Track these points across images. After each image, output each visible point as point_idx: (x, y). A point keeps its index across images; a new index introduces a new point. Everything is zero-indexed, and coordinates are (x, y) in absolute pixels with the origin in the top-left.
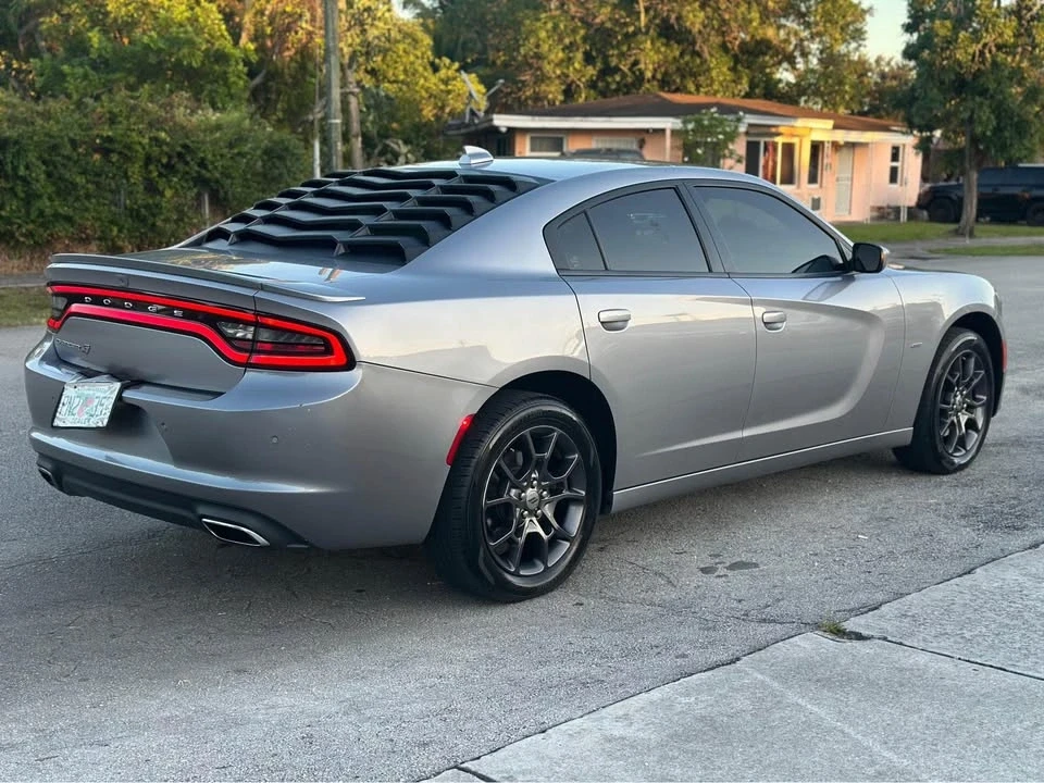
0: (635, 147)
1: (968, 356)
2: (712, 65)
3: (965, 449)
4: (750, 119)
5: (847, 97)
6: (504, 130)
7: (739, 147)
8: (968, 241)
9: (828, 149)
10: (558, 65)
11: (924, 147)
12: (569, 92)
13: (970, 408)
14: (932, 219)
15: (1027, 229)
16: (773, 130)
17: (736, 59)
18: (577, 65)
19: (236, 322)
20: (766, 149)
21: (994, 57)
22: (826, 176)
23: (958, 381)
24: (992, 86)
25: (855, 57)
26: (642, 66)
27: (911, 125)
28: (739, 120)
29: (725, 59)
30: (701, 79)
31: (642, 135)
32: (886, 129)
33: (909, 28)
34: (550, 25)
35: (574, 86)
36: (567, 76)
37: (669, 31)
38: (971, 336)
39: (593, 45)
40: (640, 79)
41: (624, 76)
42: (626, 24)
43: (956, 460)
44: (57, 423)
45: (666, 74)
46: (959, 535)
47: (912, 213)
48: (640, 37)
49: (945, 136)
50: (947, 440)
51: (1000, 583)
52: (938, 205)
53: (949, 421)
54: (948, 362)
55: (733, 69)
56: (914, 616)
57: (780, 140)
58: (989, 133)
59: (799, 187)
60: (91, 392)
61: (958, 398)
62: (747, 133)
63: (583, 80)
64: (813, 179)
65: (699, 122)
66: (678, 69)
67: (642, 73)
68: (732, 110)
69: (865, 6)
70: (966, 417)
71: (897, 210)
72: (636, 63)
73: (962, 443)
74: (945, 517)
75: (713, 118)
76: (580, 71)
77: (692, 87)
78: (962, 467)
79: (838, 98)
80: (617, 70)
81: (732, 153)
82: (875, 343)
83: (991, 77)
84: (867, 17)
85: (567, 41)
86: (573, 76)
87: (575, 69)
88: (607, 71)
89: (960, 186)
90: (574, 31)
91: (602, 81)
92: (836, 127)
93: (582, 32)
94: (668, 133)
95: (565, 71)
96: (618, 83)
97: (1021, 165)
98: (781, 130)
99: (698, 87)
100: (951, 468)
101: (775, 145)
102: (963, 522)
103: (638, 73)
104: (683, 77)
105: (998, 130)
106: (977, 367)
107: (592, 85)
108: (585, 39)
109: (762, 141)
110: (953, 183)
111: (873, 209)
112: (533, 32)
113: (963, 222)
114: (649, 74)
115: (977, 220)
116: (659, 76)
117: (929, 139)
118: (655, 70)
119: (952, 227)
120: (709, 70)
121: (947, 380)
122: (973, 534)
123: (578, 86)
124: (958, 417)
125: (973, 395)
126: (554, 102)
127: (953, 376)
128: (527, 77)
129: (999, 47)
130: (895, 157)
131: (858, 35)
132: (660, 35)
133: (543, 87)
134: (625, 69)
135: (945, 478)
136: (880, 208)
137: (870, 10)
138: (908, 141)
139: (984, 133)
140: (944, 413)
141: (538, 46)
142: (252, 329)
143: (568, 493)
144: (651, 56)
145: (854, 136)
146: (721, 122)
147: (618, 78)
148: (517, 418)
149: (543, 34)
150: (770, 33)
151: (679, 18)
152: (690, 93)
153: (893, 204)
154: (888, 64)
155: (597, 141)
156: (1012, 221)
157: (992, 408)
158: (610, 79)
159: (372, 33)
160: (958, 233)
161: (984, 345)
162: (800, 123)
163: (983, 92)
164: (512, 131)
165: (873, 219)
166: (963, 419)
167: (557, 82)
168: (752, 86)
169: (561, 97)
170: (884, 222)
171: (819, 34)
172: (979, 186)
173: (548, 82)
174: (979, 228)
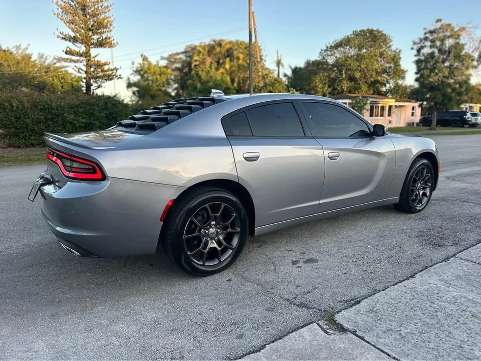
1: (423, 169)
3: (421, 204)
4: (371, 99)
7: (368, 107)
8: (433, 132)
9: (393, 107)
10: (321, 89)
11: (420, 106)
13: (424, 189)
14: (424, 126)
15: (452, 128)
16: (377, 102)
17: (370, 85)
18: (326, 88)
20: (376, 108)
21: (442, 80)
22: (393, 115)
23: (419, 179)
24: (441, 88)
25: (404, 85)
26: (343, 88)
27: (417, 100)
28: (367, 100)
29: (366, 85)
30: (360, 91)
32: (411, 102)
33: (417, 73)
34: (319, 78)
36: (323, 91)
37: (351, 79)
38: (425, 161)
39: (330, 83)
40: (343, 91)
41: (339, 90)
42: (339, 77)
43: (417, 208)
45: (350, 89)
46: (413, 248)
47: (418, 124)
48: (343, 81)
49: (427, 103)
50: (414, 200)
51: (427, 287)
52: (425, 122)
53: (415, 194)
54: (415, 171)
55: (368, 88)
56: (376, 312)
57: (380, 105)
59: (385, 117)
61: (419, 185)
62: (370, 103)
63: (328, 92)
64: (389, 115)
65: (356, 101)
66: (353, 88)
67: (343, 90)
68: (366, 97)
69: (405, 70)
70: (422, 192)
71: (413, 124)
72: (342, 87)
73: (420, 201)
74: (409, 236)
75: (360, 99)
76: (327, 90)
77: (357, 92)
78: (420, 211)
80: (337, 89)
81: (365, 108)
82: (382, 164)
83: (441, 86)
84: (406, 73)
85: (323, 82)
86: (325, 91)
88: (334, 89)
89: (431, 117)
90: (326, 79)
91: (333, 92)
93: (328, 80)
94: (348, 103)
97: (450, 111)
98: (379, 102)
99: (359, 93)
100: (415, 211)
101: (378, 107)
102: (416, 240)
104: (355, 90)
105: (443, 100)
106: (427, 173)
107: (330, 93)
108: (328, 81)
109: (375, 105)
110: (430, 116)
111: (406, 123)
112: (315, 80)
113: (432, 127)
114: (345, 90)
115: (436, 125)
117: (422, 104)
118: (347, 89)
119: (429, 128)
120: (361, 88)
121: (414, 178)
122: (419, 248)
123: (326, 94)
124: (419, 192)
125: (425, 183)
127: (417, 177)
128: (313, 92)
129: (444, 77)
130: (413, 109)
131: (403, 78)
132: (348, 79)
135: (413, 215)
136: (409, 123)
137: (407, 71)
138: (416, 104)
139: (439, 101)
140: (413, 191)
141: (315, 84)
143: (231, 230)
144: (345, 85)
145: (401, 104)
146: (363, 100)
147: (337, 91)
148: (201, 199)
149: (317, 81)
150: (379, 78)
151: (353, 75)
152: (356, 94)
153: (412, 122)
156: (446, 126)
157: (433, 188)
158: (335, 91)
159: (267, 81)
160: (430, 129)
161: (430, 164)
162: (386, 100)
163: (439, 90)
165: (406, 126)
166: (421, 192)
167: (321, 93)
168: (374, 91)
170: (409, 127)
171: (393, 78)
172: (437, 116)
174: (436, 128)
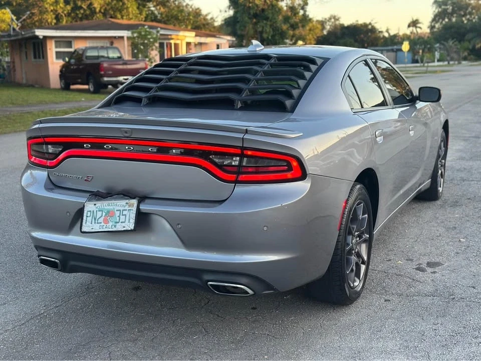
0: (108, 45)
2: (129, 6)
5: (192, 22)
6: (41, 37)
9: (192, 45)
10: (52, 5)
12: (58, 18)
16: (170, 37)
18: (62, 5)
19: (223, 155)
20: (167, 46)
26: (94, 6)
28: (158, 32)
30: (124, 12)
31: (112, 39)
32: (214, 37)
35: (60, 15)
36: (56, 11)
40: (93, 12)
41: (85, 10)
44: (84, 229)
45: (105, 10)
55: (138, 8)
57: (173, 42)
58: (270, 38)
60: (111, 207)
62: (160, 39)
63: (65, 12)
65: (140, 33)
66: (111, 8)
68: (155, 27)
72: (90, 4)
75: (146, 31)
76: (62, 8)
77: (119, 16)
79: (188, 22)
80: (81, 8)
83: (270, 11)
86: (60, 11)
87: (60, 7)
88: (76, 8)
91: (74, 13)
92: (196, 36)
94: (125, 39)
95: (55, 8)
96: (82, 14)
98: (173, 37)
99: (122, 16)
101: (171, 44)
103: (93, 9)
104: (114, 12)
107: (69, 15)
109: (165, 42)
114: (98, 10)
116: (102, 11)
118: (101, 8)
120: (127, 8)
123: (62, 16)
126: (51, 24)
128: (36, 11)
133: (45, 16)
134: (85, 7)
139: (268, 38)
142: (238, 158)
143: (364, 237)
145: (203, 40)
146: (150, 33)
147: (82, 11)
152: (119, 19)
154: (191, 7)
155: (89, 43)
158: (78, 12)
162: (181, 33)
164: (45, 38)
167: (52, 13)
169: (55, 21)
173: (47, 13)
